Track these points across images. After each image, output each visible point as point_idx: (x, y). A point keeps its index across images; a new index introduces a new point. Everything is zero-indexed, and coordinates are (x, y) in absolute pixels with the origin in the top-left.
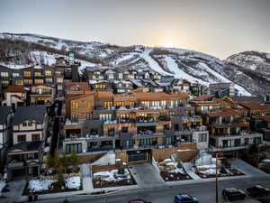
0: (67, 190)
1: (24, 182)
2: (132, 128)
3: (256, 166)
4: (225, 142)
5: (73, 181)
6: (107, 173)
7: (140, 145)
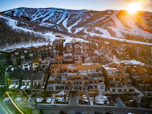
0: (46, 103)
1: (35, 98)
2: (72, 82)
3: (124, 103)
4: (114, 90)
5: (49, 100)
6: (60, 98)
7: (75, 89)
